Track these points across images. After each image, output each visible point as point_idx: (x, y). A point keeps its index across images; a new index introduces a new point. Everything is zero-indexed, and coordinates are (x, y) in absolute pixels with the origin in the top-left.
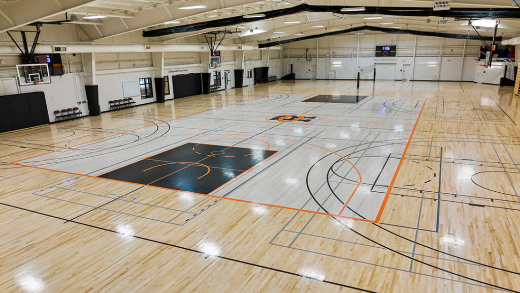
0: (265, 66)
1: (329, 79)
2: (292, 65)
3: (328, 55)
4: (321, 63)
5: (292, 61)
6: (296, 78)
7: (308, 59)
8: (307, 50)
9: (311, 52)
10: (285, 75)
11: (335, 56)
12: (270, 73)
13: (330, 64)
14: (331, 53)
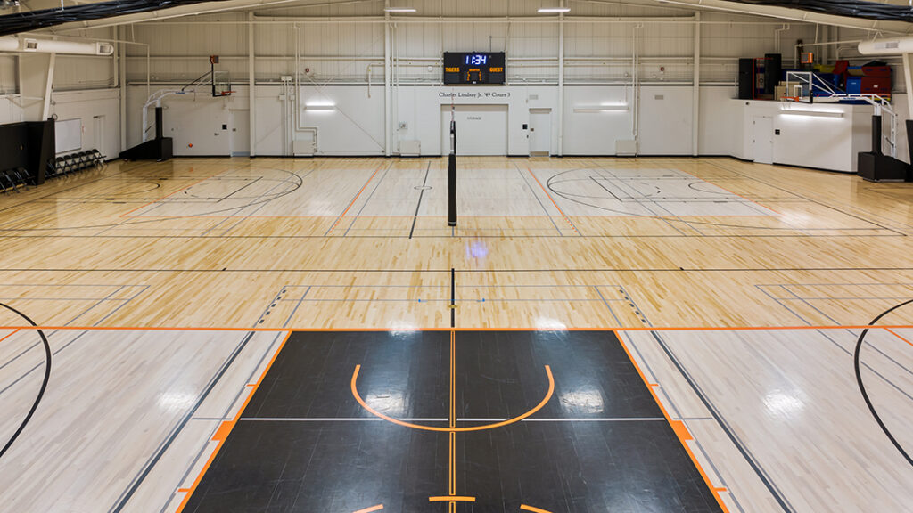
0: (34, 118)
1: (294, 157)
2: (159, 112)
3: (289, 78)
4: (264, 103)
5: (160, 96)
6: (174, 154)
7: (219, 90)
8: (214, 59)
9: (227, 67)
10: (135, 143)
11: (312, 82)
12: (65, 142)
13: (297, 107)
14: (299, 68)
